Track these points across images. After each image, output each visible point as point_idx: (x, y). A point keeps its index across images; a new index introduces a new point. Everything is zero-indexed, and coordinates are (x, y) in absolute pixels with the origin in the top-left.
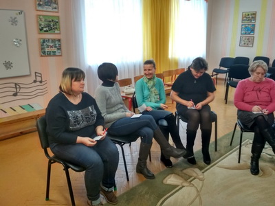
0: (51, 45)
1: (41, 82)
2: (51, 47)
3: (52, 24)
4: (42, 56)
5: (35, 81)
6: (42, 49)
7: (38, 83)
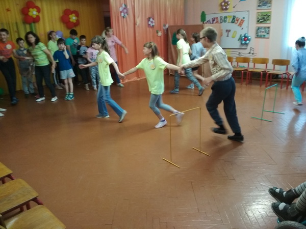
0: (263, 30)
1: (253, 54)
2: (263, 32)
3: (266, 17)
4: (256, 38)
5: (250, 53)
6: (257, 33)
7: (251, 55)
